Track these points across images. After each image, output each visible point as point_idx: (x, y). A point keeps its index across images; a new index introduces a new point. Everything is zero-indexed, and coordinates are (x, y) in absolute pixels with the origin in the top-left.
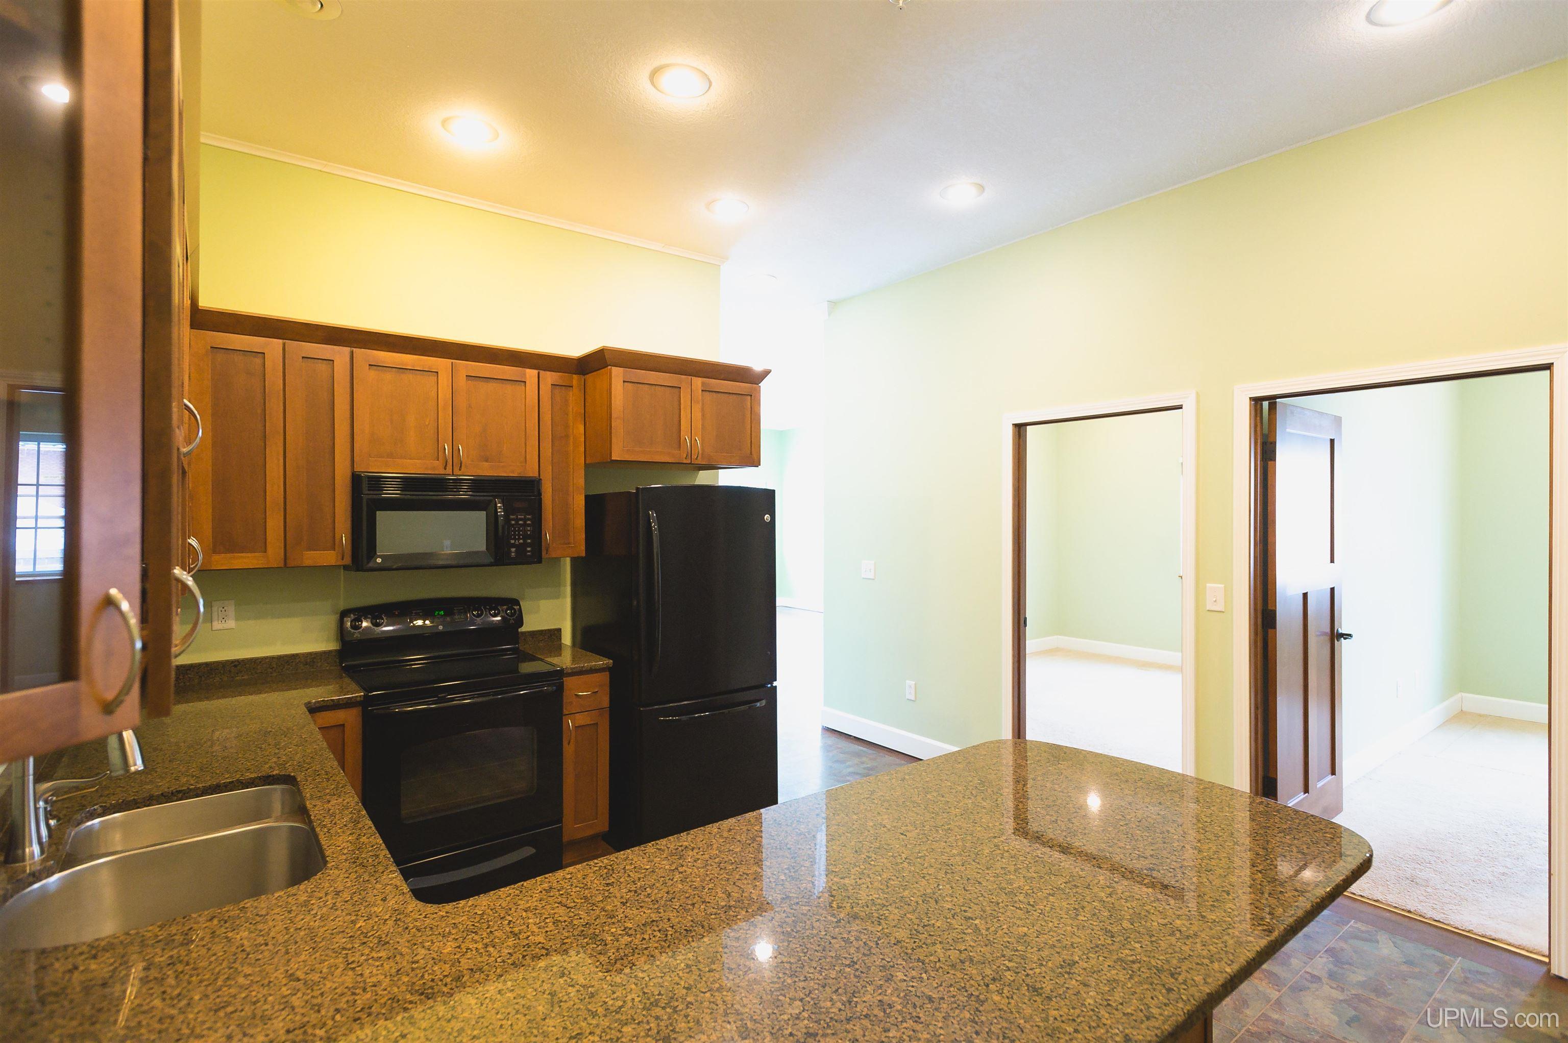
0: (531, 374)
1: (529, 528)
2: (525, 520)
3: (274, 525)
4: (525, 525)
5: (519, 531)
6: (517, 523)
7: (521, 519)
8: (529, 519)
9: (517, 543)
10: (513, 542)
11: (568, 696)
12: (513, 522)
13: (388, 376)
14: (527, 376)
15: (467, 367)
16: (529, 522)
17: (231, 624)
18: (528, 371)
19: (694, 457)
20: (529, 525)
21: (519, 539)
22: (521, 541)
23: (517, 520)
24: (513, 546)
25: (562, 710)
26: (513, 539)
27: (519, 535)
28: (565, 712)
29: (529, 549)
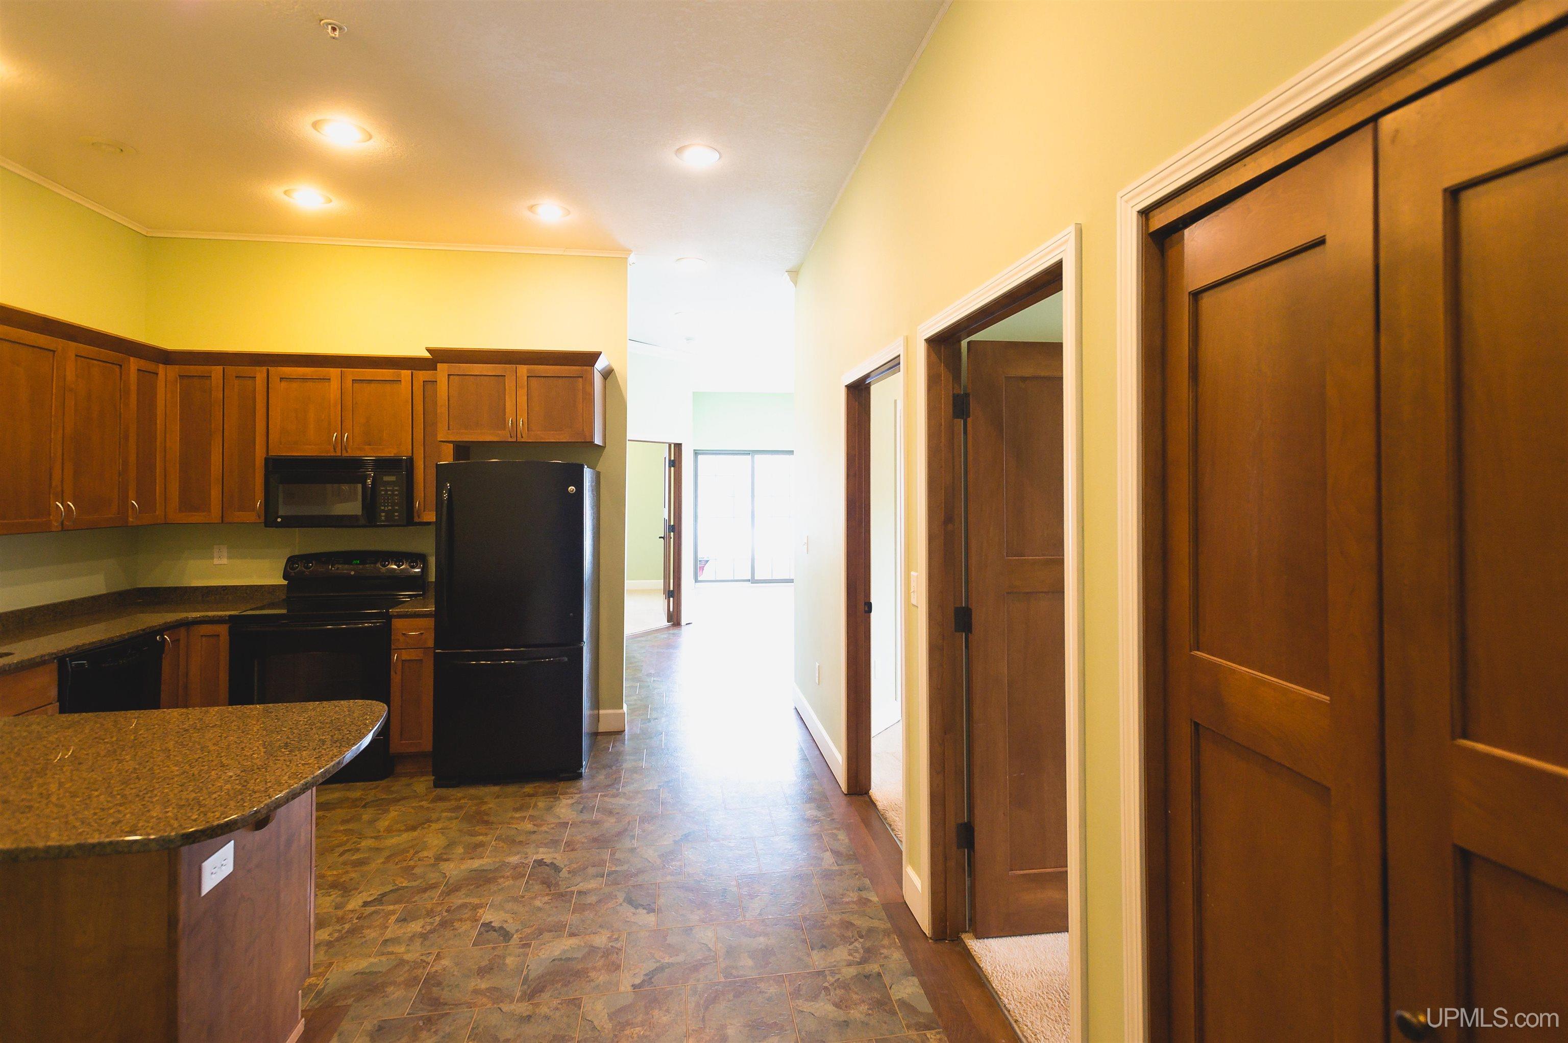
0: (406, 374)
1: (396, 498)
2: (393, 491)
3: (215, 494)
4: (393, 495)
5: (388, 499)
6: (386, 493)
7: (389, 490)
8: (397, 490)
9: (386, 509)
10: (383, 508)
11: (396, 636)
12: (383, 493)
13: (295, 385)
14: (402, 375)
15: (352, 373)
16: (396, 493)
17: (225, 561)
18: (403, 372)
19: (519, 435)
20: (396, 495)
21: (388, 506)
22: (390, 508)
23: (386, 491)
24: (383, 511)
25: (390, 646)
26: (382, 506)
27: (388, 503)
28: (393, 647)
29: (396, 514)
